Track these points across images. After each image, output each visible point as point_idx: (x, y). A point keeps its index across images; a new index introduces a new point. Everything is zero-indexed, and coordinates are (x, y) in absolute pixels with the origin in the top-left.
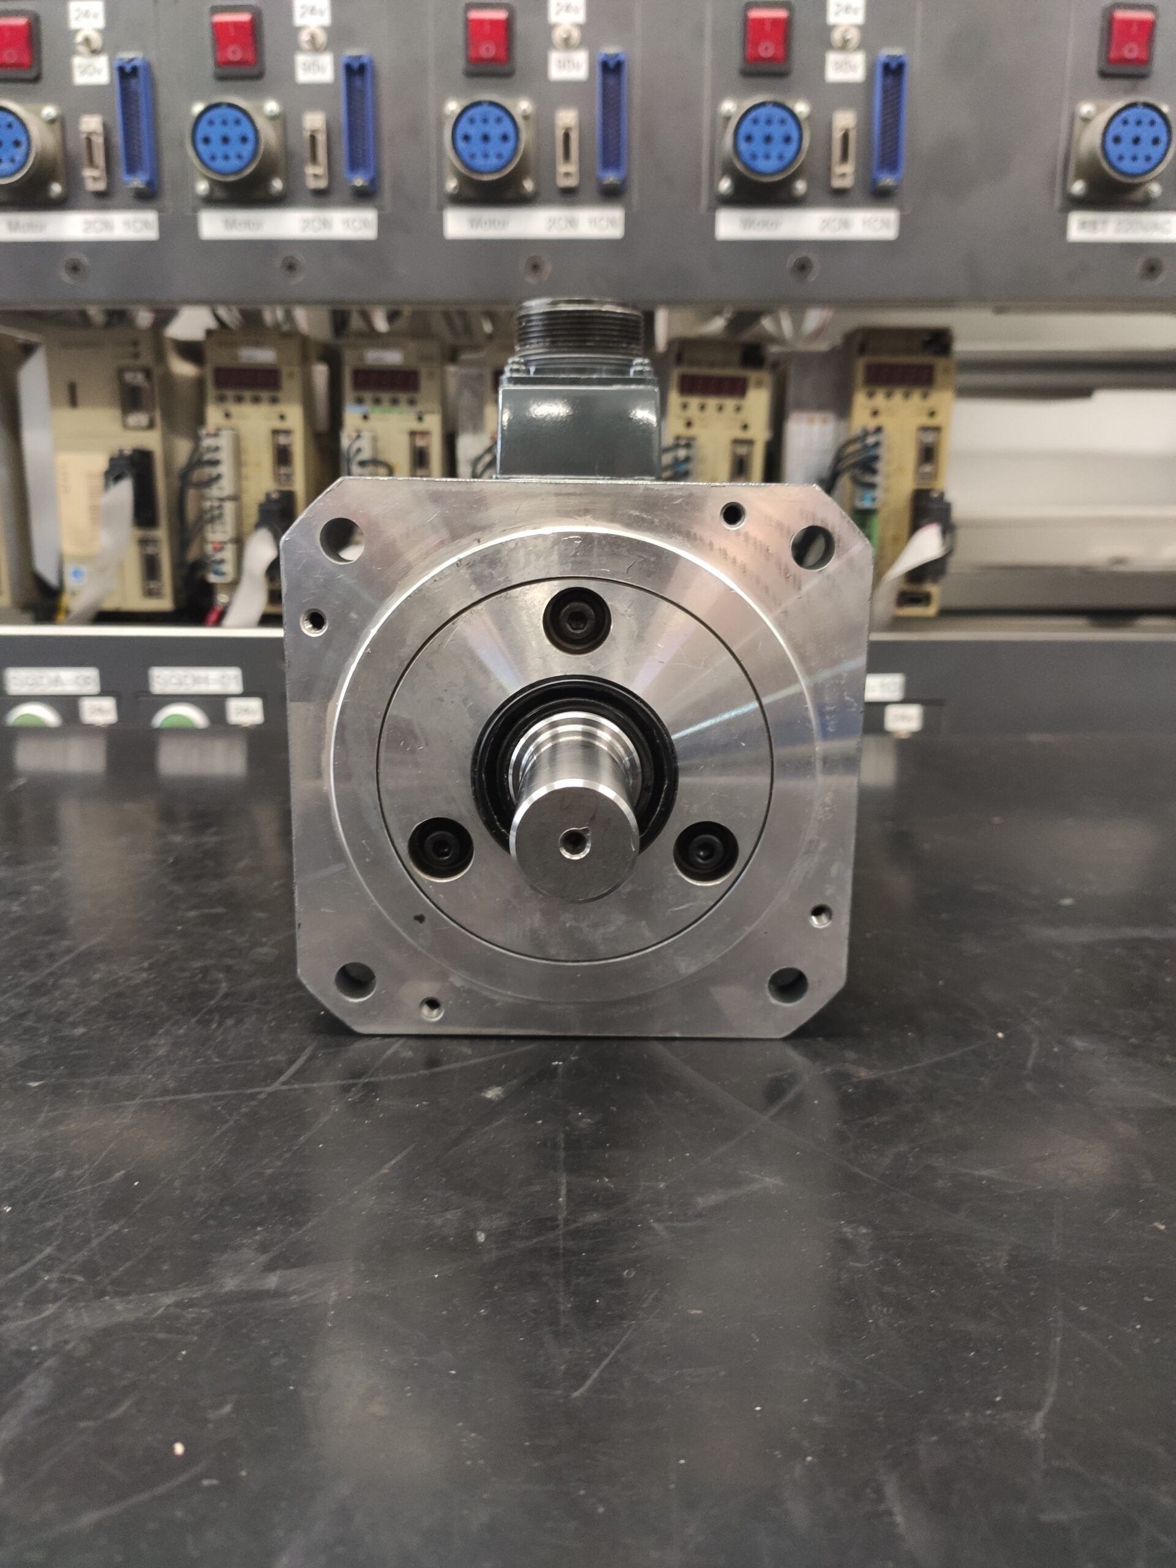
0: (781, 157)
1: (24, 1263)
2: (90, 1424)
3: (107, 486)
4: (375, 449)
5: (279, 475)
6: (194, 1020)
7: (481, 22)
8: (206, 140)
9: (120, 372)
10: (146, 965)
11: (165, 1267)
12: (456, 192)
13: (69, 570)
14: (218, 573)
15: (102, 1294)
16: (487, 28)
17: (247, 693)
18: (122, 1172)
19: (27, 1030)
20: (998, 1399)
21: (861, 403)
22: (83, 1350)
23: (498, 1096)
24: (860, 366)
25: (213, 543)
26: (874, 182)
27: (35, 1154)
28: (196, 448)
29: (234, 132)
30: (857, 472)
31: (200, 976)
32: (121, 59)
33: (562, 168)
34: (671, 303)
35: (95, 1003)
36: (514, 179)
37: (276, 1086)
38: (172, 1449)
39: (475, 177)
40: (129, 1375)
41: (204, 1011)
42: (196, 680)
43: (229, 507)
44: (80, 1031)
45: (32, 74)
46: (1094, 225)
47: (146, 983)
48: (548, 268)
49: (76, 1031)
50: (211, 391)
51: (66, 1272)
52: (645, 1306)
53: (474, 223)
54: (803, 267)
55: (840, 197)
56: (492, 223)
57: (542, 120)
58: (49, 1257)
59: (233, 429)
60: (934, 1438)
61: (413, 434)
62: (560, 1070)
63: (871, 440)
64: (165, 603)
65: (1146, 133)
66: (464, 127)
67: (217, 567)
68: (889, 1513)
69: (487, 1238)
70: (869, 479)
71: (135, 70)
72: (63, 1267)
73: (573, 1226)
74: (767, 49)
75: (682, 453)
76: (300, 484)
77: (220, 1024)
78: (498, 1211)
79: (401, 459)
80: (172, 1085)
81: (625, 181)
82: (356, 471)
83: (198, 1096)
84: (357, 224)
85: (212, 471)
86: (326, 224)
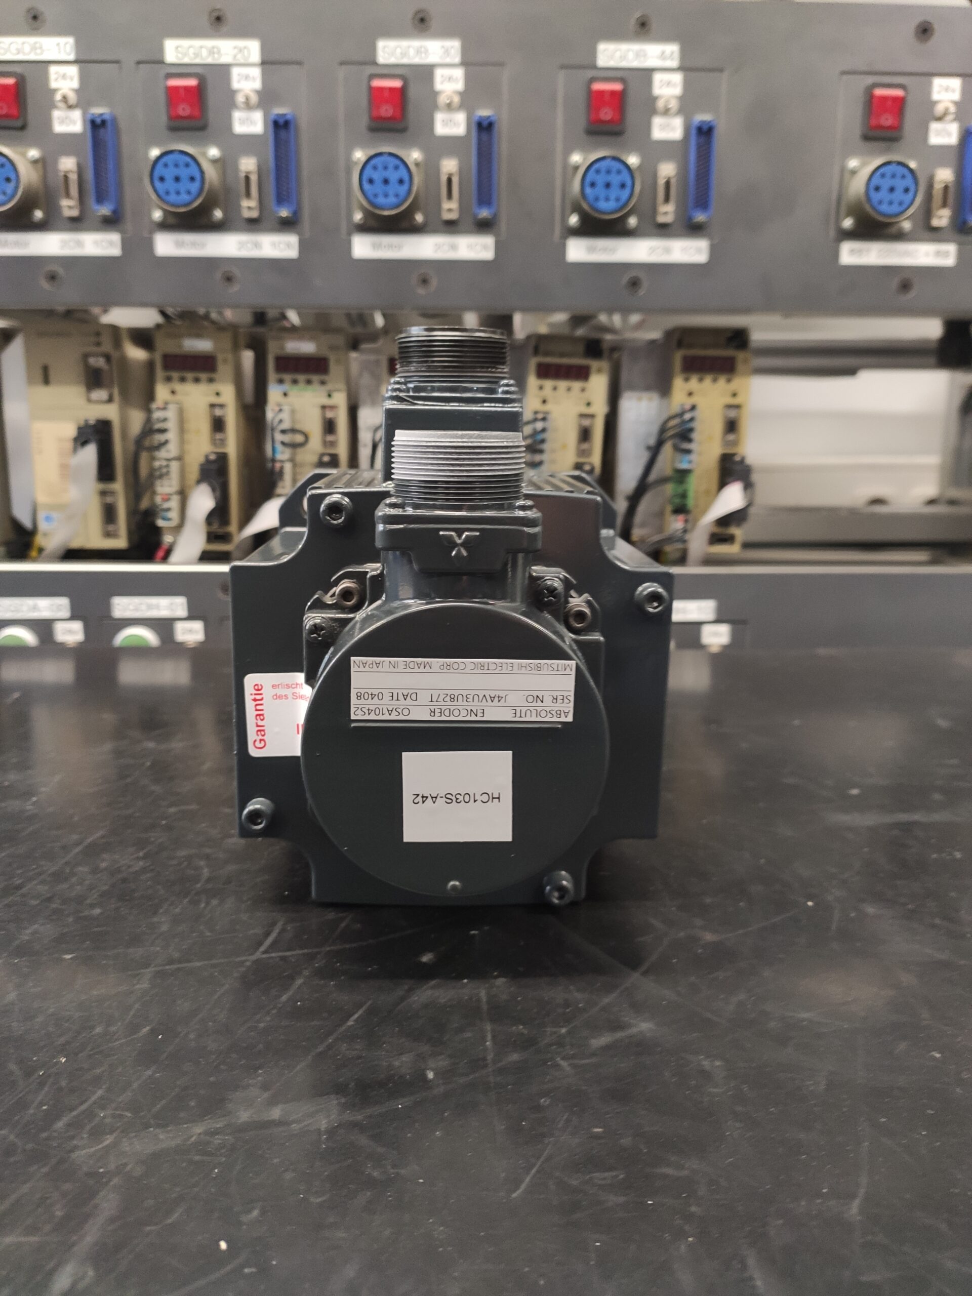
0: (618, 200)
1: (82, 1103)
2: (153, 1228)
3: (75, 450)
4: (293, 420)
5: (215, 440)
6: (186, 900)
7: (381, 89)
8: (162, 179)
9: (86, 356)
10: (141, 854)
11: (193, 1104)
12: (362, 222)
13: (41, 516)
14: (164, 519)
15: (147, 1126)
16: (386, 94)
17: (190, 618)
18: (148, 1028)
19: (55, 911)
20: (825, 1191)
21: (679, 386)
22: (139, 1171)
23: (430, 960)
24: (678, 358)
25: (161, 494)
26: (690, 219)
27: (77, 1015)
28: (148, 421)
29: (184, 173)
30: (677, 441)
31: (185, 863)
32: (93, 114)
33: (446, 205)
34: (524, 310)
35: (105, 888)
36: (408, 214)
37: (258, 955)
38: (218, 1246)
39: (377, 212)
40: (178, 1189)
41: (193, 892)
42: (150, 607)
43: (175, 466)
44: (97, 911)
45: (19, 123)
46: (860, 251)
47: (144, 870)
48: (434, 282)
49: (94, 911)
50: (160, 373)
51: (116, 1109)
52: (560, 1126)
53: (375, 246)
54: (634, 284)
55: (664, 230)
56: (390, 246)
57: (430, 167)
58: (101, 1098)
59: (177, 402)
60: (781, 1222)
61: (324, 407)
62: (477, 939)
63: (687, 416)
64: (121, 543)
65: (900, 184)
66: (368, 172)
67: (163, 514)
68: (751, 1278)
69: (435, 1074)
70: (685, 446)
71: (104, 122)
72: (113, 1105)
73: (500, 1065)
74: (606, 114)
75: (539, 425)
76: (232, 448)
77: (207, 904)
78: (441, 1054)
79: (315, 428)
80: (176, 955)
81: (495, 216)
82: (279, 437)
83: (198, 964)
84: (282, 246)
85: (161, 438)
86: (257, 245)
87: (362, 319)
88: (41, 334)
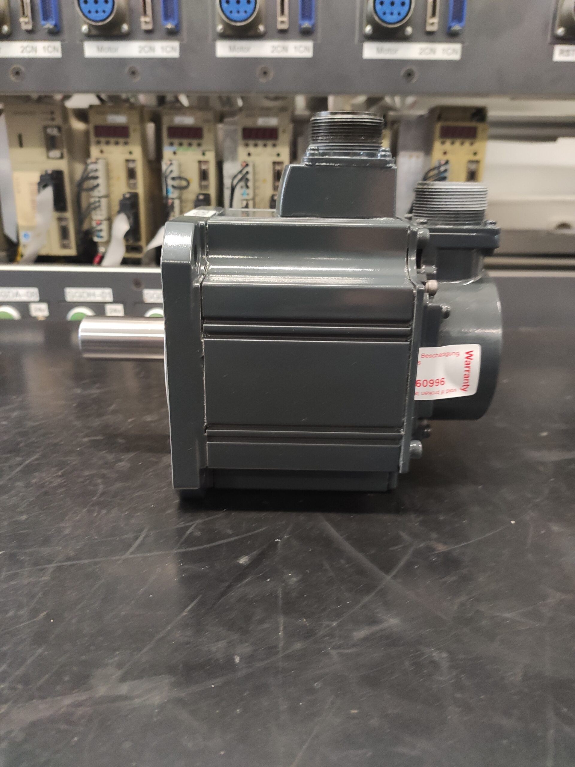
0: (399, 14)
3: (39, 191)
4: (180, 171)
5: (130, 184)
6: (85, 510)
8: (86, 2)
9: (45, 128)
10: (60, 473)
11: (67, 679)
12: (222, 32)
13: (22, 234)
14: (98, 236)
15: (31, 698)
17: (115, 302)
18: (45, 613)
21: (438, 147)
22: (21, 737)
23: (246, 562)
24: (438, 127)
25: (96, 220)
26: (449, 28)
28: (86, 169)
31: (88, 481)
33: (280, 19)
34: (337, 93)
35: (32, 499)
36: (254, 25)
37: (127, 555)
39: (233, 24)
41: (91, 503)
42: (89, 295)
43: (104, 201)
44: (24, 517)
46: (567, 51)
47: (60, 486)
48: (271, 74)
49: (22, 517)
50: (93, 139)
51: (13, 682)
52: (327, 707)
53: (231, 49)
54: (409, 75)
55: (430, 36)
56: (242, 49)
59: (104, 159)
61: (200, 162)
62: (279, 544)
63: (442, 169)
64: (72, 252)
67: (98, 233)
69: (241, 659)
72: (11, 679)
73: (287, 652)
76: (141, 190)
77: (99, 513)
78: (246, 642)
79: (194, 176)
80: (72, 554)
81: (314, 26)
82: (170, 182)
83: (86, 561)
84: (168, 49)
85: (95, 182)
86: (152, 49)
87: (228, 101)
88: (16, 113)
